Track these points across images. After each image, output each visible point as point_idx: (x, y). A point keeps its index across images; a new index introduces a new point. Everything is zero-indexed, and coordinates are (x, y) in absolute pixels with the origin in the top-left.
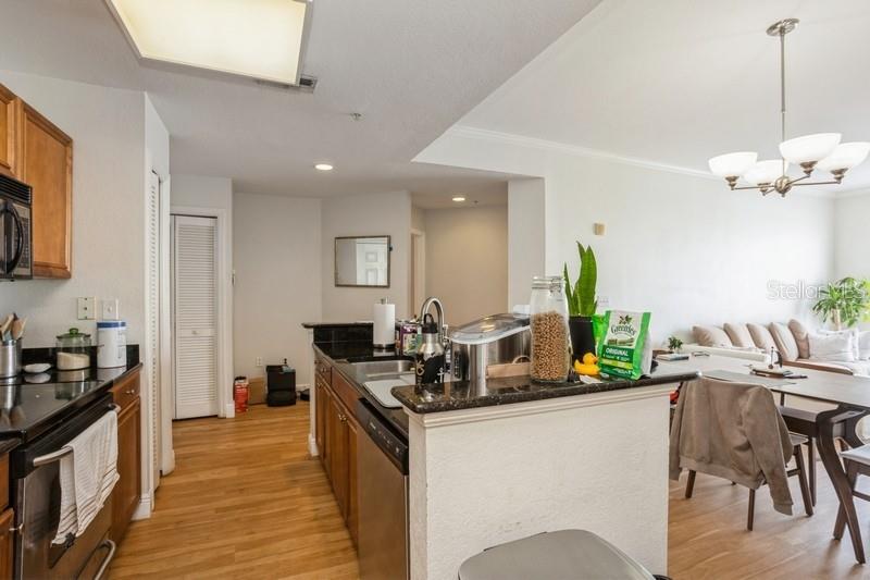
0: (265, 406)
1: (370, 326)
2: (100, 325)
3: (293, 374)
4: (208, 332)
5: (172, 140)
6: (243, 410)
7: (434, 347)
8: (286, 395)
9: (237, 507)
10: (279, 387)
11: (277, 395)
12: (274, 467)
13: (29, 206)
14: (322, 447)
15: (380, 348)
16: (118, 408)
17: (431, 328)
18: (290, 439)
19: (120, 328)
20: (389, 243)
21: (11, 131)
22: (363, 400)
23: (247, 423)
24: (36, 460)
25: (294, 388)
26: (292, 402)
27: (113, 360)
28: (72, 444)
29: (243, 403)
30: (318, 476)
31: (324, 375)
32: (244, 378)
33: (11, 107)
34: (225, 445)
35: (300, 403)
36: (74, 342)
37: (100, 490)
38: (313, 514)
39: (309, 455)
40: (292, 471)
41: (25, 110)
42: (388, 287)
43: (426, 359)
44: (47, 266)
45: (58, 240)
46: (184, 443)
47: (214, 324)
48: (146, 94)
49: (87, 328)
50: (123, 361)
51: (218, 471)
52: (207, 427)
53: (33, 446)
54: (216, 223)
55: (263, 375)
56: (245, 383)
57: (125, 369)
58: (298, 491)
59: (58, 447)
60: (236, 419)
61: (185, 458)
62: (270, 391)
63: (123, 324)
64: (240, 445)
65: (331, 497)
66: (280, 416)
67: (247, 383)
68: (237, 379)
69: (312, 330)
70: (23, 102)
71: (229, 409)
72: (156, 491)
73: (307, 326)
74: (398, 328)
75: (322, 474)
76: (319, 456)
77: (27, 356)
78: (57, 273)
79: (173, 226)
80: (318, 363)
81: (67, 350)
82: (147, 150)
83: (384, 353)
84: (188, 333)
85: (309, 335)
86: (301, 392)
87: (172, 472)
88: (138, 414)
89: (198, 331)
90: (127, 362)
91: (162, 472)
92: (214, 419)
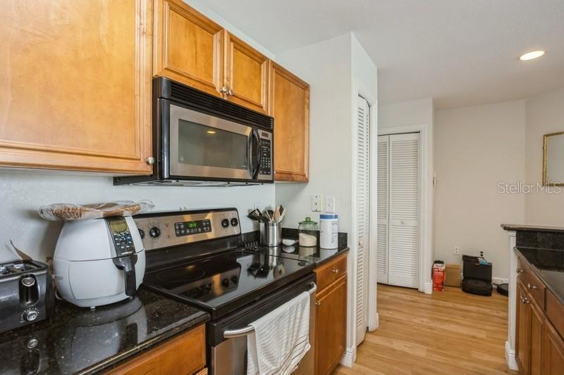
0: (460, 290)
2: (322, 217)
3: (488, 268)
4: (412, 223)
5: (379, 72)
6: (440, 289)
8: (482, 285)
10: (475, 277)
11: (472, 283)
12: (463, 363)
13: (272, 131)
14: (525, 365)
18: (483, 335)
19: (334, 220)
21: (263, 82)
23: (441, 303)
24: (227, 332)
25: (490, 280)
26: (487, 293)
27: (330, 244)
28: (255, 325)
29: (440, 283)
32: (442, 263)
33: (264, 66)
34: (420, 320)
35: (495, 295)
36: (309, 227)
37: (289, 357)
39: (507, 366)
41: (274, 67)
44: (290, 174)
45: (299, 156)
46: (390, 307)
47: (417, 216)
48: (352, 33)
49: (315, 218)
50: (335, 245)
51: (409, 344)
52: (409, 298)
53: (224, 320)
54: (419, 137)
55: (460, 264)
56: (442, 267)
57: (337, 251)
60: (433, 297)
61: (387, 320)
62: (466, 278)
63: (336, 217)
64: (433, 324)
66: (475, 305)
67: (444, 268)
68: (436, 262)
69: (514, 233)
70: (272, 62)
71: (427, 286)
72: (358, 347)
73: (507, 228)
76: (518, 372)
78: (297, 179)
79: (388, 143)
80: (522, 272)
82: (353, 79)
84: (398, 223)
85: (512, 238)
86: (498, 285)
87: (376, 331)
88: (345, 287)
89: (405, 222)
90: (339, 245)
91: (368, 328)
92: (415, 291)
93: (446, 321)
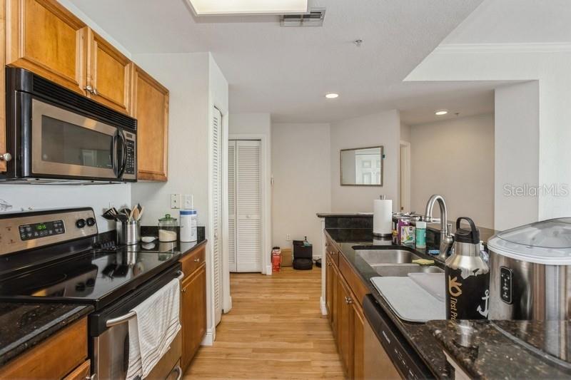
0: (292, 268)
1: (371, 217)
2: (182, 213)
3: (310, 248)
4: (255, 217)
5: (230, 88)
6: (278, 270)
8: (307, 261)
9: (269, 351)
10: (301, 257)
11: (299, 261)
12: (294, 320)
13: (135, 132)
14: (330, 309)
15: (379, 237)
16: (182, 275)
18: (307, 297)
19: (193, 215)
20: (382, 151)
21: (126, 84)
22: (370, 296)
23: (279, 280)
24: (109, 321)
25: (311, 258)
26: (310, 268)
27: (189, 237)
28: (136, 310)
29: (277, 267)
30: (326, 334)
31: (334, 257)
32: (279, 248)
33: (127, 68)
34: (264, 296)
35: (315, 268)
36: (168, 223)
37: (164, 337)
39: (321, 313)
40: (309, 325)
41: (137, 70)
42: (381, 185)
43: (464, 276)
44: (151, 173)
45: (159, 157)
46: (239, 290)
47: (259, 211)
48: (210, 53)
49: (175, 215)
50: (194, 238)
51: (257, 316)
52: (255, 281)
53: (106, 311)
54: (260, 144)
55: (290, 247)
56: (278, 252)
57: (196, 243)
58: (311, 345)
59: (126, 311)
60: (273, 276)
61: (239, 302)
62: (296, 258)
63: (195, 213)
64: (274, 297)
65: (336, 356)
66: (301, 278)
67: (280, 252)
68: (274, 248)
69: (324, 219)
70: (135, 65)
71: (268, 269)
72: (216, 327)
73: (320, 216)
74: (395, 220)
75: (329, 333)
76: (327, 316)
77: (144, 231)
78: (157, 178)
79: (231, 150)
80: (329, 245)
81: (164, 228)
82: (210, 92)
83: (382, 242)
84: (244, 217)
85: (322, 221)
86: (316, 261)
87: (229, 312)
88: (204, 275)
89: (249, 216)
90: (198, 238)
91: (223, 310)
92: (259, 274)
93: (284, 293)
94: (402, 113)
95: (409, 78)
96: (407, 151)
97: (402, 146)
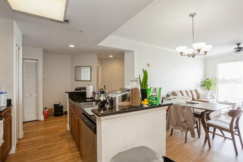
0: (53, 116)
1: (85, 92)
3: (62, 107)
4: (35, 95)
5: (23, 36)
6: (47, 118)
7: (104, 98)
8: (60, 113)
9: (45, 147)
10: (58, 111)
11: (57, 113)
14: (71, 128)
15: (88, 98)
17: (103, 92)
18: (61, 126)
19: (4, 94)
20: (91, 68)
22: (83, 114)
23: (48, 122)
25: (63, 111)
26: (62, 115)
27: (3, 104)
29: (46, 116)
30: (70, 136)
31: (72, 107)
32: (47, 108)
34: (41, 129)
35: (64, 115)
38: (68, 147)
39: (67, 130)
40: (62, 135)
42: (90, 81)
43: (101, 101)
46: (27, 129)
47: (37, 92)
48: (14, 21)
50: (6, 105)
51: (38, 137)
52: (35, 124)
54: (38, 62)
55: (53, 108)
56: (47, 110)
57: (6, 107)
58: (64, 141)
60: (45, 120)
61: (27, 134)
62: (55, 112)
63: (6, 93)
64: (45, 128)
65: (74, 142)
66: (59, 119)
67: (48, 110)
68: (45, 109)
69: (68, 94)
71: (42, 118)
72: (17, 145)
73: (66, 93)
74: (93, 93)
75: (72, 135)
76: (70, 131)
79: (23, 63)
80: (70, 103)
82: (14, 39)
83: (89, 100)
84: (28, 95)
86: (65, 112)
87: (22, 138)
88: (11, 121)
89: (32, 94)
90: (7, 105)
91: (19, 138)
92: (38, 121)
93: (50, 126)
94: (98, 55)
95: (99, 45)
96: (100, 68)
97: (98, 67)
